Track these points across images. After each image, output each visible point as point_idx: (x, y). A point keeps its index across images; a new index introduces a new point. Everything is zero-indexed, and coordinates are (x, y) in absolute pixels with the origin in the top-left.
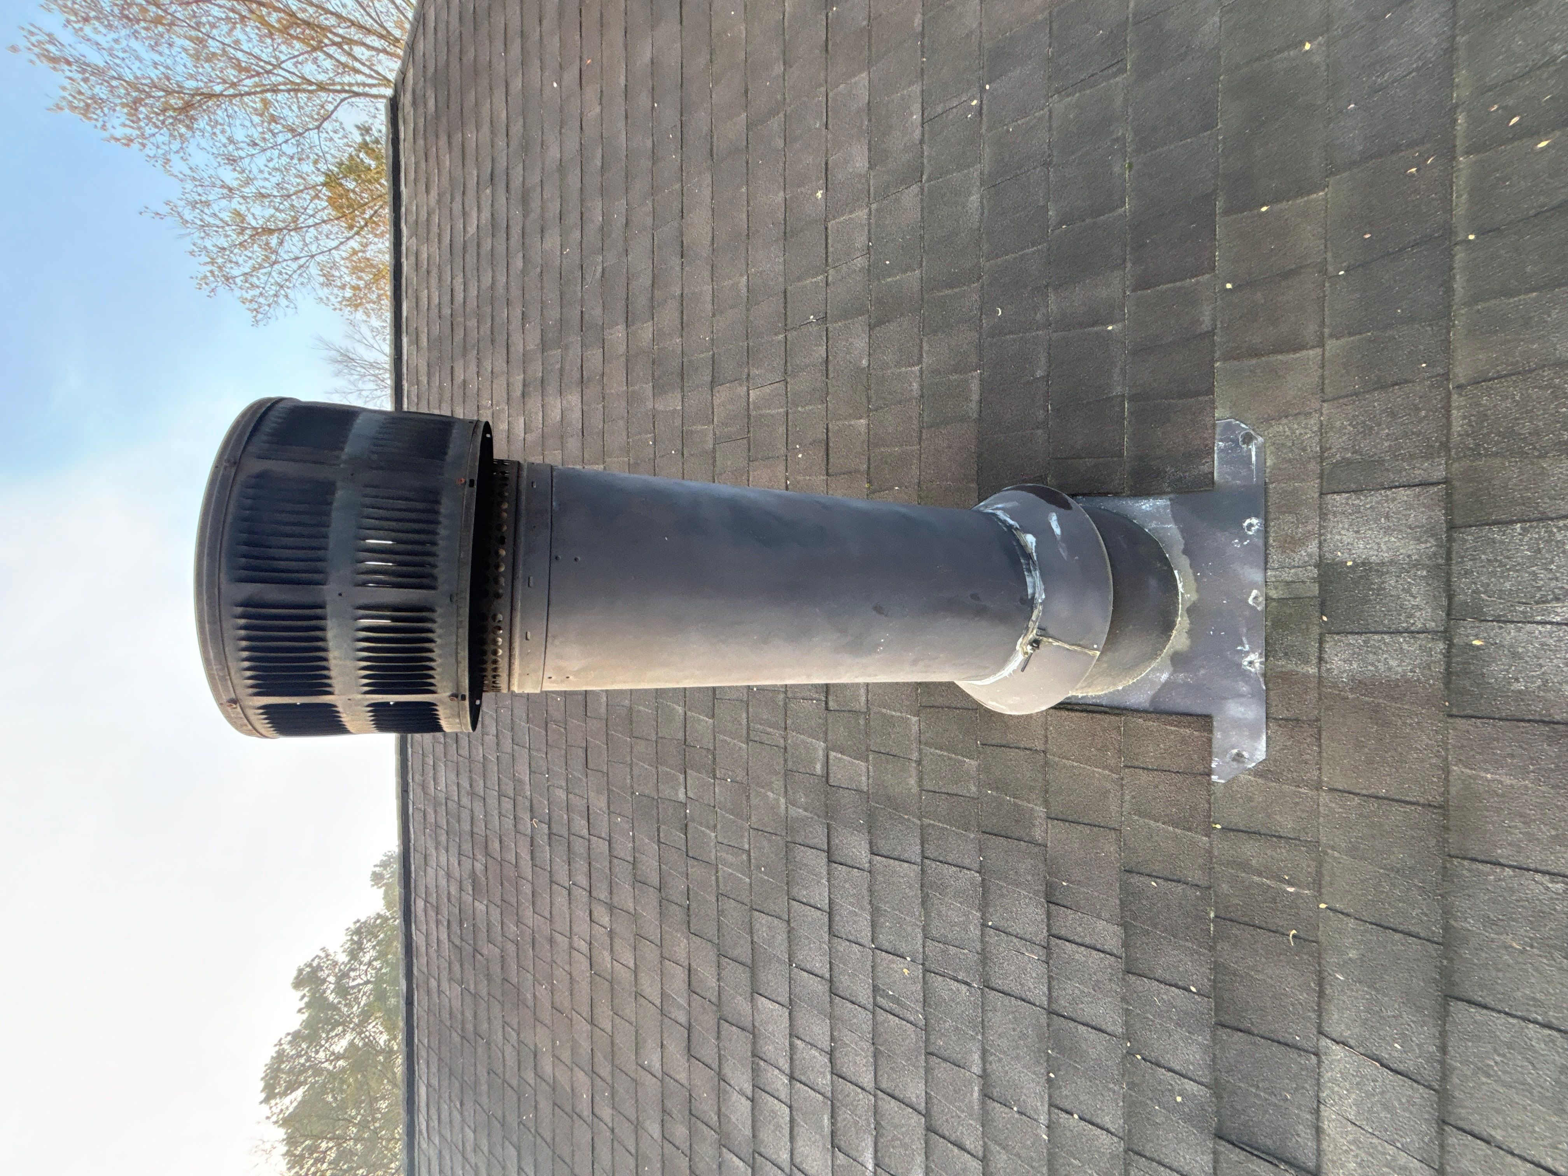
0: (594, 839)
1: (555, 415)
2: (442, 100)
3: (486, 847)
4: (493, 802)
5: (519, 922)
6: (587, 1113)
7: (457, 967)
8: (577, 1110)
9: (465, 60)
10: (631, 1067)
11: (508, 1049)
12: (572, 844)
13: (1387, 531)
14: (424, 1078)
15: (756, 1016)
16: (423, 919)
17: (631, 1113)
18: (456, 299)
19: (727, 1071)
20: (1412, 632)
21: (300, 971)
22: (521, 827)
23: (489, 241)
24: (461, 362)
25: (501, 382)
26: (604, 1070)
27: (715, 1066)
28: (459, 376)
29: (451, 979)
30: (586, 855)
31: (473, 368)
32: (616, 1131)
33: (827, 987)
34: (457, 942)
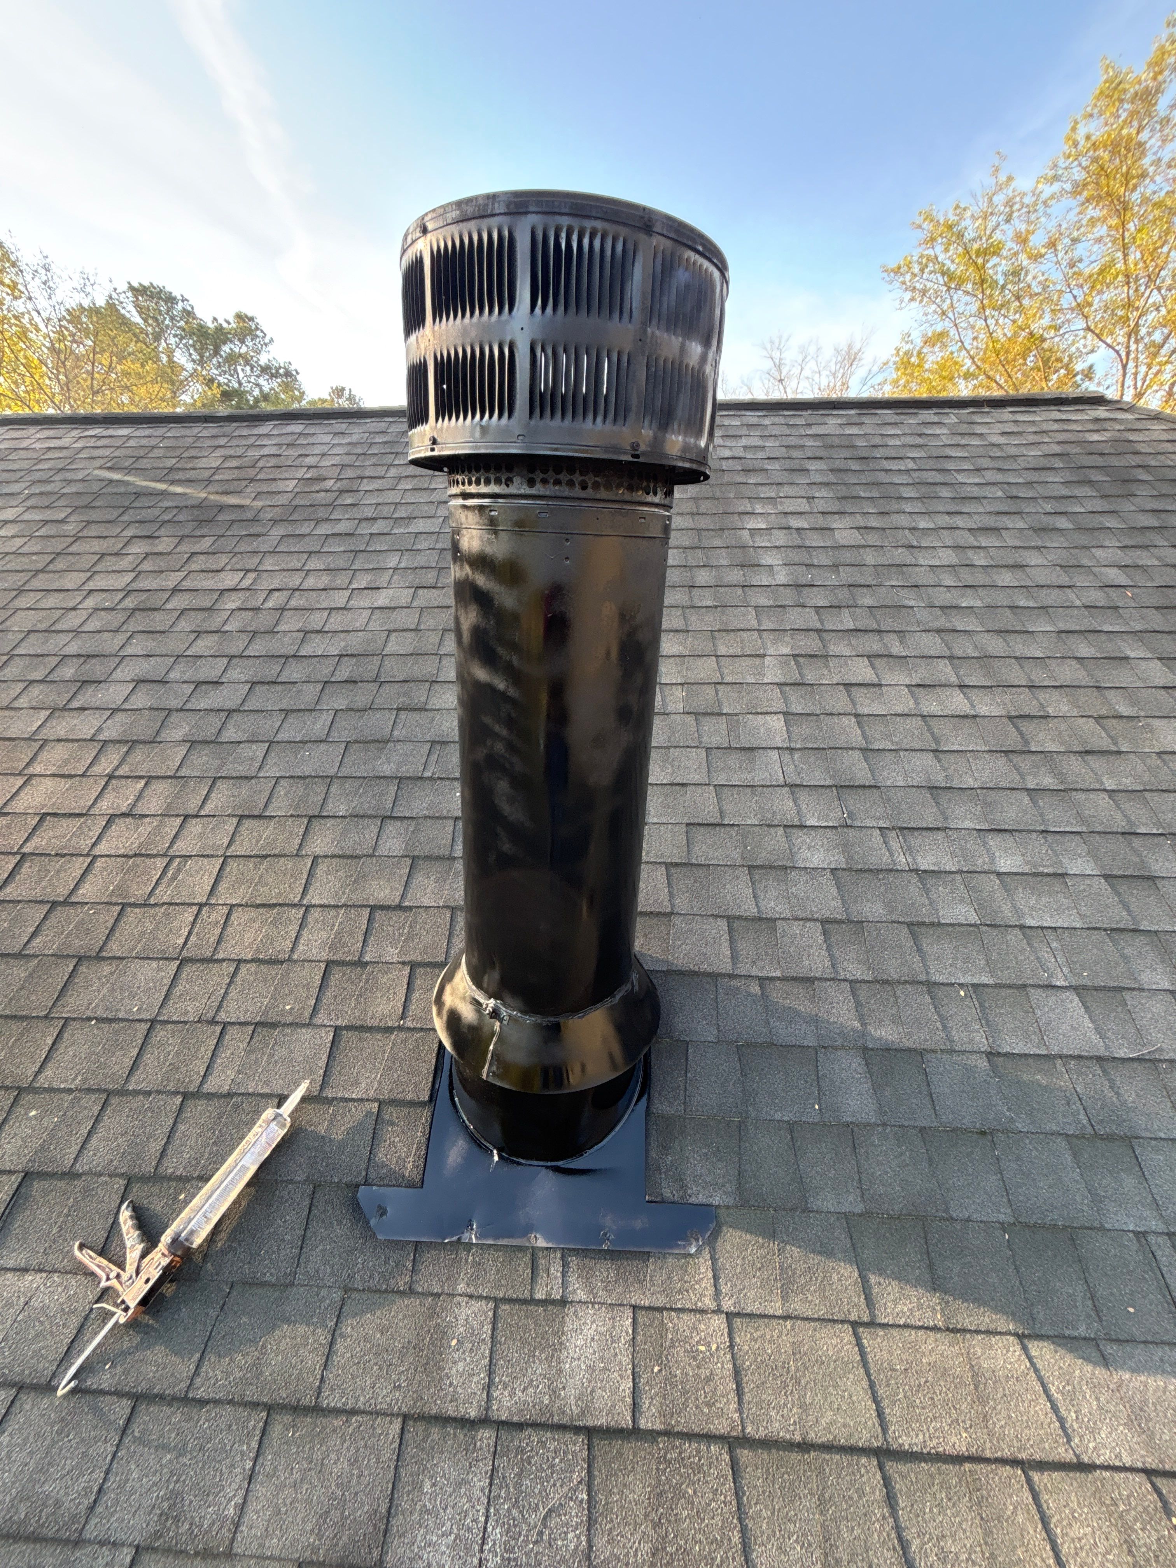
0: (347, 593)
1: (768, 559)
2: (1101, 448)
3: (348, 491)
4: (391, 497)
5: (275, 522)
6: (91, 585)
7: (235, 463)
8: (96, 576)
9: (1140, 470)
10: (132, 626)
11: (157, 512)
12: (344, 572)
13: (591, 1369)
14: (137, 433)
15: (169, 745)
16: (284, 431)
17: (90, 627)
18: (890, 462)
19: (120, 717)
20: (489, 1387)
21: (252, 319)
22: (364, 524)
23: (949, 495)
24: (825, 467)
25: (803, 506)
26: (129, 602)
27: (127, 706)
28: (812, 466)
29: (226, 458)
30: (333, 586)
31: (819, 478)
32: (73, 613)
33: (191, 812)
34: (260, 464)
